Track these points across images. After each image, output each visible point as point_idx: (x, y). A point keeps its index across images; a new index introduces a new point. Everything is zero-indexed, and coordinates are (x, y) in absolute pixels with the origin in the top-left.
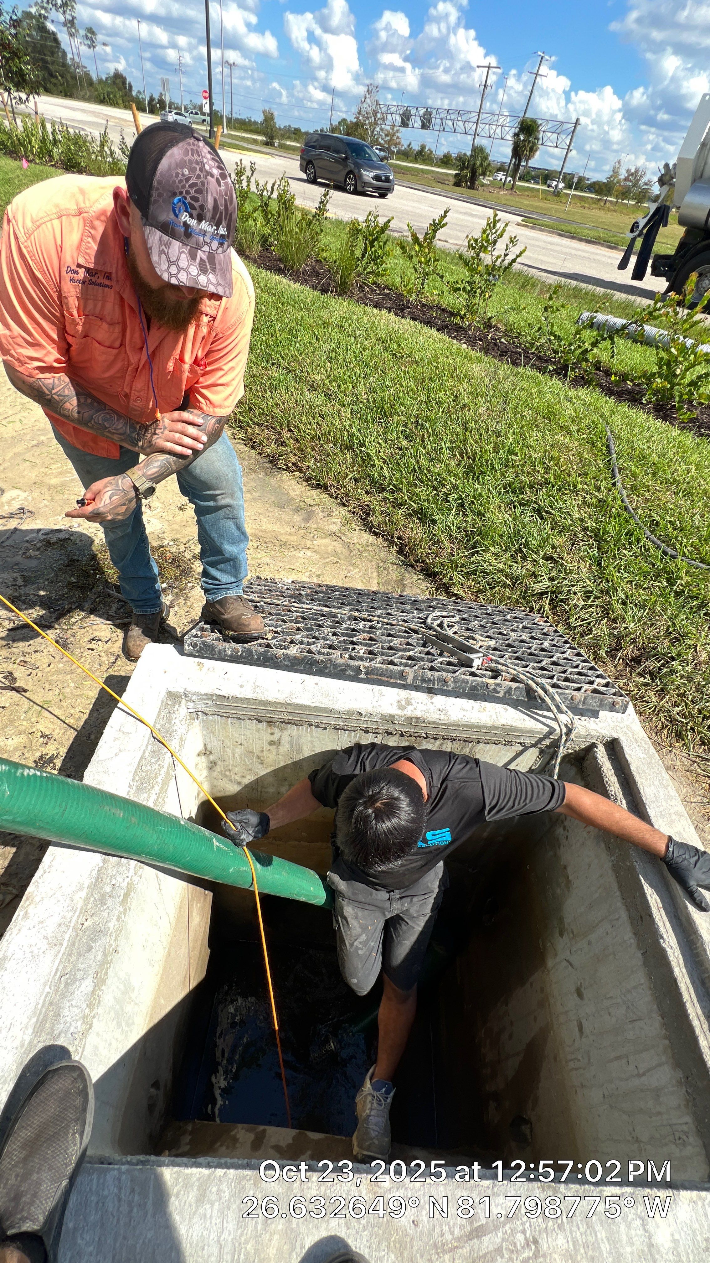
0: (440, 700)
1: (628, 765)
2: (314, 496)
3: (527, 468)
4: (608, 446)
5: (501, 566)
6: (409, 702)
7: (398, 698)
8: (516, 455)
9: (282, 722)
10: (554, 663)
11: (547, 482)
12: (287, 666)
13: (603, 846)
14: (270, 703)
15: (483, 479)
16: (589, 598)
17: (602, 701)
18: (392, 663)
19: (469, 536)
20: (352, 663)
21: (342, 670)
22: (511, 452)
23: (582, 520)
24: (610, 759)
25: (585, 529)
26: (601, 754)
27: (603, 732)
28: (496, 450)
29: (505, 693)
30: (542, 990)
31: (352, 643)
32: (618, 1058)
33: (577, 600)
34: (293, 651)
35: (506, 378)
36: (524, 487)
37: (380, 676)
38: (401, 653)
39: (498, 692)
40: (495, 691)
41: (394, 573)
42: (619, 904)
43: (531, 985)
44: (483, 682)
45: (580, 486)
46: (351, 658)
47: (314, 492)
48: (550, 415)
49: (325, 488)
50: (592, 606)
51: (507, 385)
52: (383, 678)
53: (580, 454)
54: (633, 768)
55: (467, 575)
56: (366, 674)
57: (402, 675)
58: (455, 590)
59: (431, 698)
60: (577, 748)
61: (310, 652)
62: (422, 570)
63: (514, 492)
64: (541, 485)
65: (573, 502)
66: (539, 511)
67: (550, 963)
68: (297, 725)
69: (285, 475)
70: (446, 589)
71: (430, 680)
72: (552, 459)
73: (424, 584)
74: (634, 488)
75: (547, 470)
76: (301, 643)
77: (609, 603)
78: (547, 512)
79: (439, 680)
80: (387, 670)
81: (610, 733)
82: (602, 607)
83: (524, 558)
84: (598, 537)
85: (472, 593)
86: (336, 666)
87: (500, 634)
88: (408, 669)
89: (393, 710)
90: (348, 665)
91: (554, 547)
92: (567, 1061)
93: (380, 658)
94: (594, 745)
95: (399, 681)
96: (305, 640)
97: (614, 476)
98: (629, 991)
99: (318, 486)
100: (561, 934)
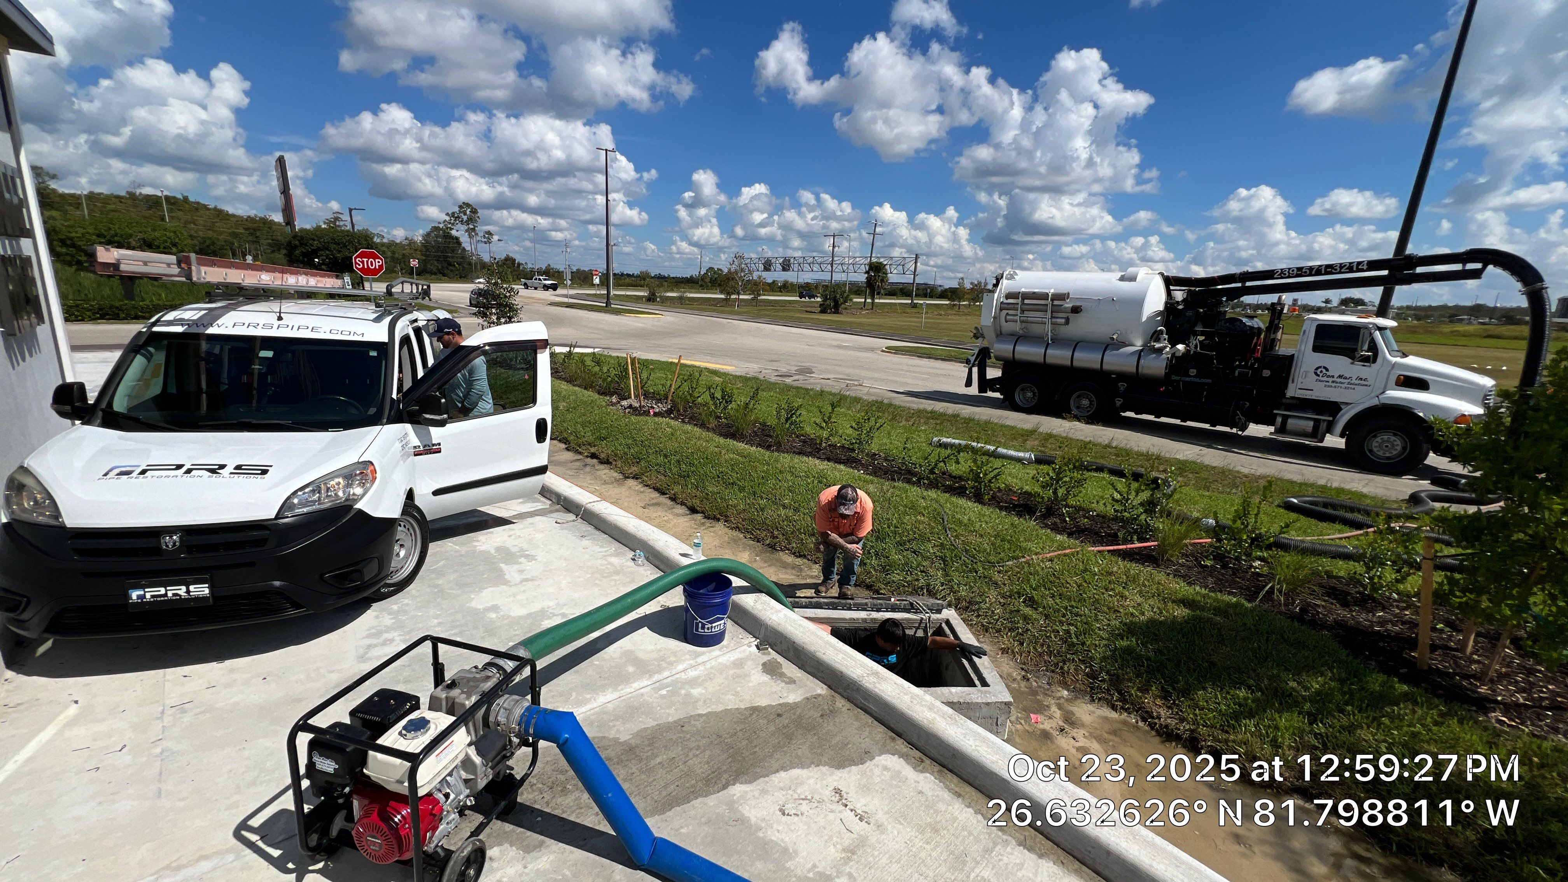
2: (799, 561)
4: (943, 519)
7: (866, 614)
11: (916, 538)
19: (884, 568)
22: (896, 527)
23: (935, 553)
24: (946, 626)
25: (936, 557)
35: (888, 491)
39: (901, 606)
44: (896, 604)
45: (931, 538)
47: (799, 559)
48: (913, 507)
49: (804, 556)
51: (889, 494)
53: (929, 524)
54: (953, 625)
55: (886, 585)
59: (878, 612)
60: (936, 625)
63: (901, 545)
64: (913, 540)
65: (929, 546)
66: (914, 552)
69: (781, 553)
70: (877, 592)
72: (916, 528)
74: (956, 537)
75: (915, 533)
78: (918, 552)
79: (879, 605)
81: (945, 618)
84: (943, 559)
94: (941, 623)
95: (867, 608)
97: (947, 532)
99: (800, 556)
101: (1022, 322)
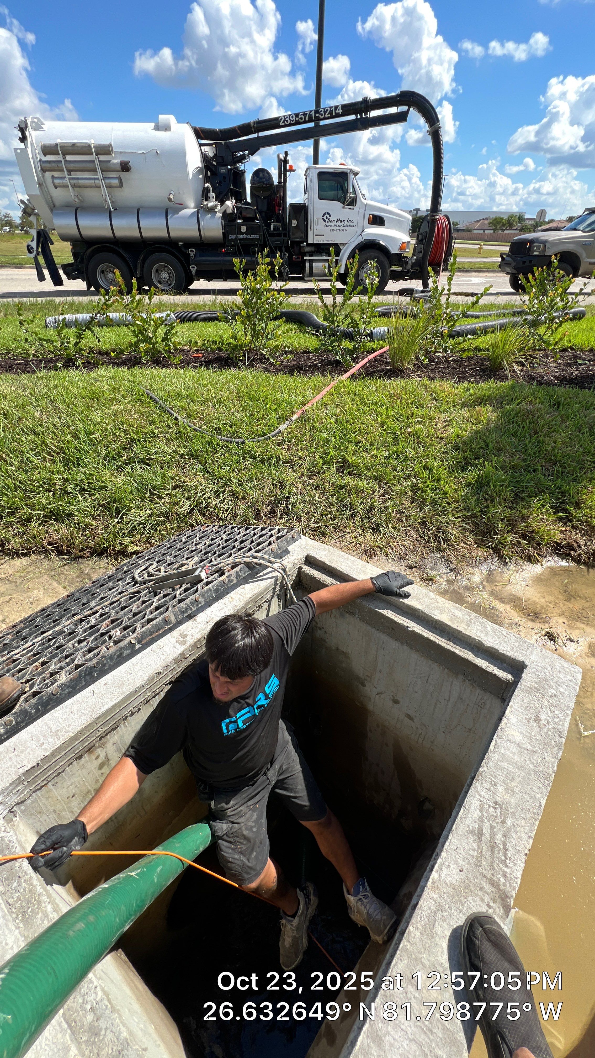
0: (201, 617)
1: (324, 563)
3: (111, 438)
4: (151, 398)
5: (148, 512)
6: (185, 636)
7: (175, 640)
8: (94, 433)
9: (100, 739)
10: (242, 542)
11: (133, 440)
12: (69, 693)
13: (347, 615)
14: (80, 733)
15: (83, 462)
16: (219, 495)
17: (286, 540)
18: (149, 621)
19: (107, 507)
20: (122, 644)
21: (119, 656)
22: (88, 433)
23: (175, 452)
24: (313, 568)
25: (182, 456)
26: (307, 569)
27: (299, 557)
28: (76, 437)
29: (237, 578)
30: (378, 726)
31: (103, 635)
32: (435, 708)
33: (214, 501)
34: (63, 678)
35: (34, 385)
36: (119, 452)
37: (151, 635)
38: (148, 611)
39: (233, 581)
40: (230, 581)
41: (71, 571)
42: (378, 635)
43: (371, 731)
44: (219, 582)
45: (156, 431)
46: (116, 643)
48: (95, 397)
50: (224, 499)
52: (154, 635)
53: (138, 411)
54: (328, 563)
55: (131, 533)
56: (139, 642)
57: (166, 621)
58: (131, 549)
59: (195, 620)
60: (294, 578)
61: (78, 667)
62: (92, 555)
63: (114, 459)
64: (129, 444)
65: (161, 444)
66: (143, 462)
67: (370, 707)
68: (115, 729)
70: (124, 553)
71: (186, 609)
72: (123, 424)
73: (103, 562)
74: (189, 416)
75: (126, 432)
76: (61, 668)
77: (232, 491)
78: (148, 459)
79: (192, 604)
80: (153, 627)
81: (302, 556)
82: (230, 495)
83: (160, 498)
84: (193, 456)
85: (144, 543)
86: (111, 657)
87: (192, 551)
88: (166, 614)
89: (180, 649)
90: (121, 648)
91: (173, 479)
92: (417, 742)
93: (138, 625)
94: (300, 569)
95: (167, 628)
96: (63, 664)
97: (172, 415)
98: (415, 670)
100: (364, 685)
101: (74, 186)
